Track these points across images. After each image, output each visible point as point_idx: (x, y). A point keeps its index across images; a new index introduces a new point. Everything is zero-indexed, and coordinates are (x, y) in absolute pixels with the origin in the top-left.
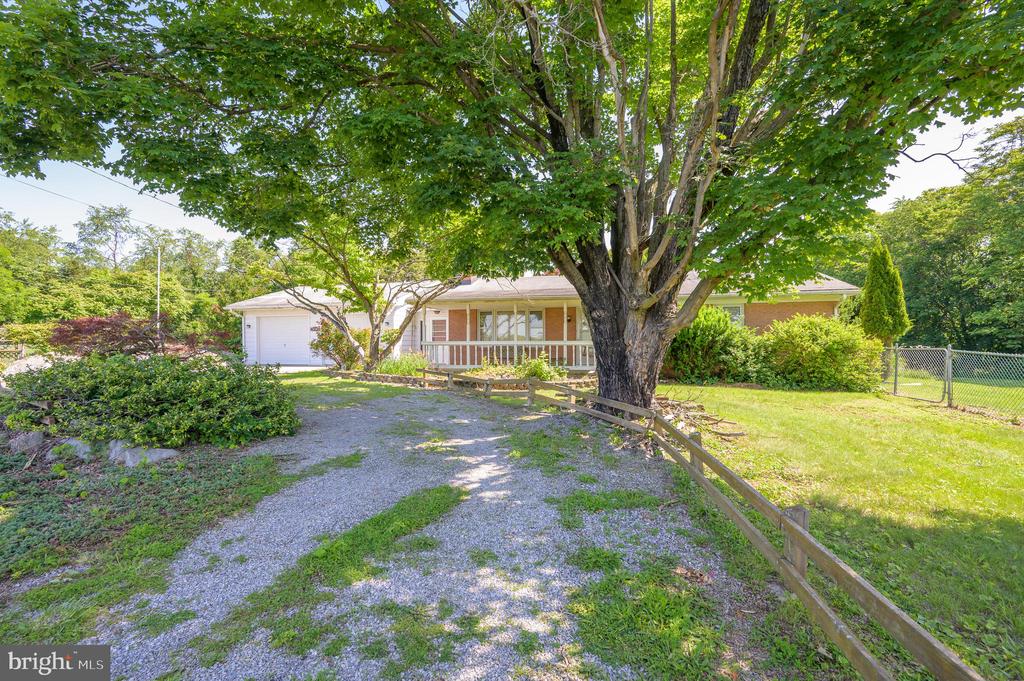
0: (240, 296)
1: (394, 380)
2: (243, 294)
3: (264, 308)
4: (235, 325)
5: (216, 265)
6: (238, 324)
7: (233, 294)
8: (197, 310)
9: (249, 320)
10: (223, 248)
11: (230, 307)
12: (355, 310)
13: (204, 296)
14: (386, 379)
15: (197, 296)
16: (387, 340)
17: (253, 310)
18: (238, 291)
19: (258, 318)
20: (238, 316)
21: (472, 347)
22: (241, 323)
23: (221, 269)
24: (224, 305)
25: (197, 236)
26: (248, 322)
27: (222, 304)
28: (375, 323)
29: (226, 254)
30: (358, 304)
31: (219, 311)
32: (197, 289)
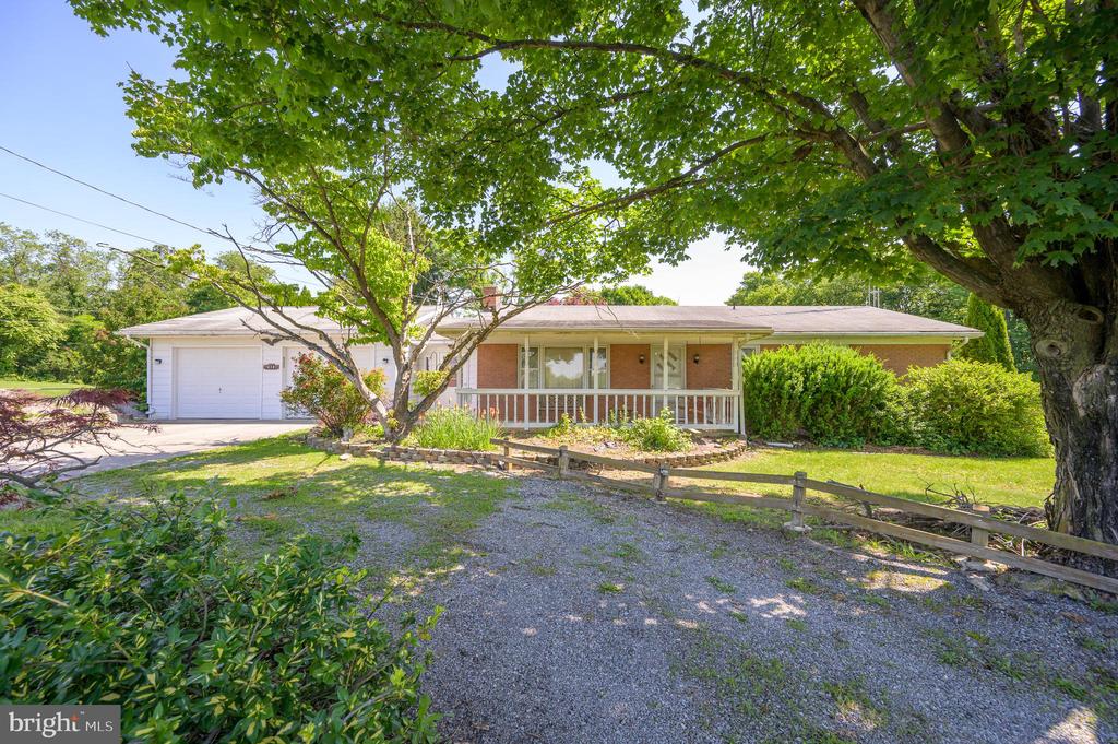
0: (144, 316)
1: (451, 459)
2: (148, 314)
3: (187, 335)
4: (134, 358)
5: (106, 281)
6: (139, 359)
7: (131, 312)
8: (73, 337)
9: (158, 351)
10: (117, 261)
11: (126, 333)
12: (368, 340)
13: (85, 319)
14: (434, 458)
15: (74, 319)
16: (424, 388)
17: (167, 337)
18: (141, 309)
19: (176, 350)
20: (138, 344)
21: (532, 398)
22: (145, 356)
23: (113, 286)
24: (116, 329)
25: (78, 242)
26: (157, 355)
27: (112, 327)
28: (404, 362)
29: (121, 268)
30: (373, 330)
31: (105, 337)
32: (75, 310)
